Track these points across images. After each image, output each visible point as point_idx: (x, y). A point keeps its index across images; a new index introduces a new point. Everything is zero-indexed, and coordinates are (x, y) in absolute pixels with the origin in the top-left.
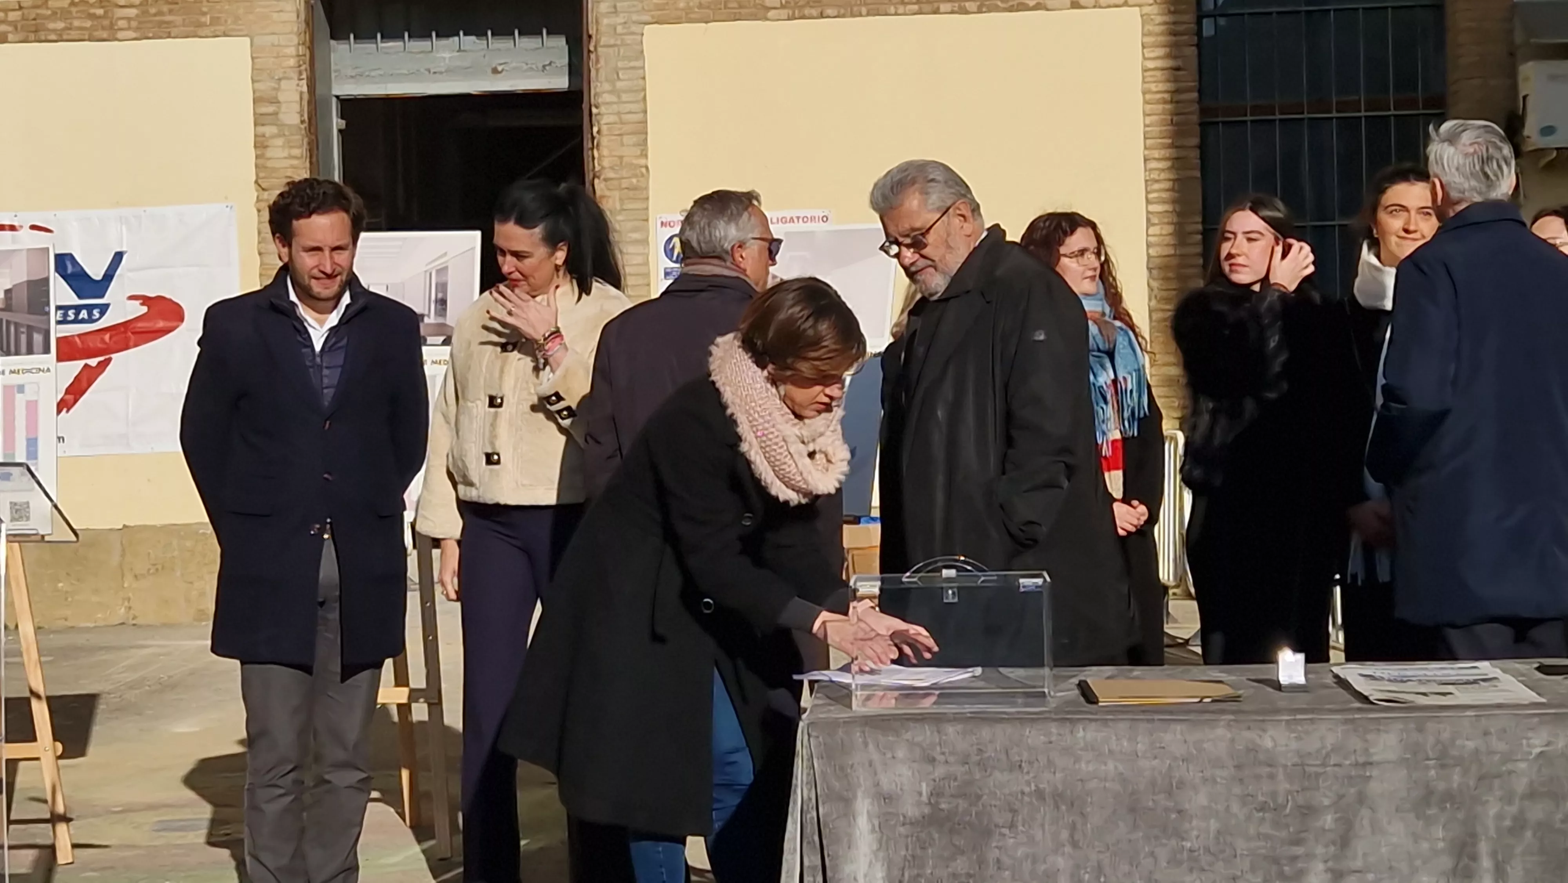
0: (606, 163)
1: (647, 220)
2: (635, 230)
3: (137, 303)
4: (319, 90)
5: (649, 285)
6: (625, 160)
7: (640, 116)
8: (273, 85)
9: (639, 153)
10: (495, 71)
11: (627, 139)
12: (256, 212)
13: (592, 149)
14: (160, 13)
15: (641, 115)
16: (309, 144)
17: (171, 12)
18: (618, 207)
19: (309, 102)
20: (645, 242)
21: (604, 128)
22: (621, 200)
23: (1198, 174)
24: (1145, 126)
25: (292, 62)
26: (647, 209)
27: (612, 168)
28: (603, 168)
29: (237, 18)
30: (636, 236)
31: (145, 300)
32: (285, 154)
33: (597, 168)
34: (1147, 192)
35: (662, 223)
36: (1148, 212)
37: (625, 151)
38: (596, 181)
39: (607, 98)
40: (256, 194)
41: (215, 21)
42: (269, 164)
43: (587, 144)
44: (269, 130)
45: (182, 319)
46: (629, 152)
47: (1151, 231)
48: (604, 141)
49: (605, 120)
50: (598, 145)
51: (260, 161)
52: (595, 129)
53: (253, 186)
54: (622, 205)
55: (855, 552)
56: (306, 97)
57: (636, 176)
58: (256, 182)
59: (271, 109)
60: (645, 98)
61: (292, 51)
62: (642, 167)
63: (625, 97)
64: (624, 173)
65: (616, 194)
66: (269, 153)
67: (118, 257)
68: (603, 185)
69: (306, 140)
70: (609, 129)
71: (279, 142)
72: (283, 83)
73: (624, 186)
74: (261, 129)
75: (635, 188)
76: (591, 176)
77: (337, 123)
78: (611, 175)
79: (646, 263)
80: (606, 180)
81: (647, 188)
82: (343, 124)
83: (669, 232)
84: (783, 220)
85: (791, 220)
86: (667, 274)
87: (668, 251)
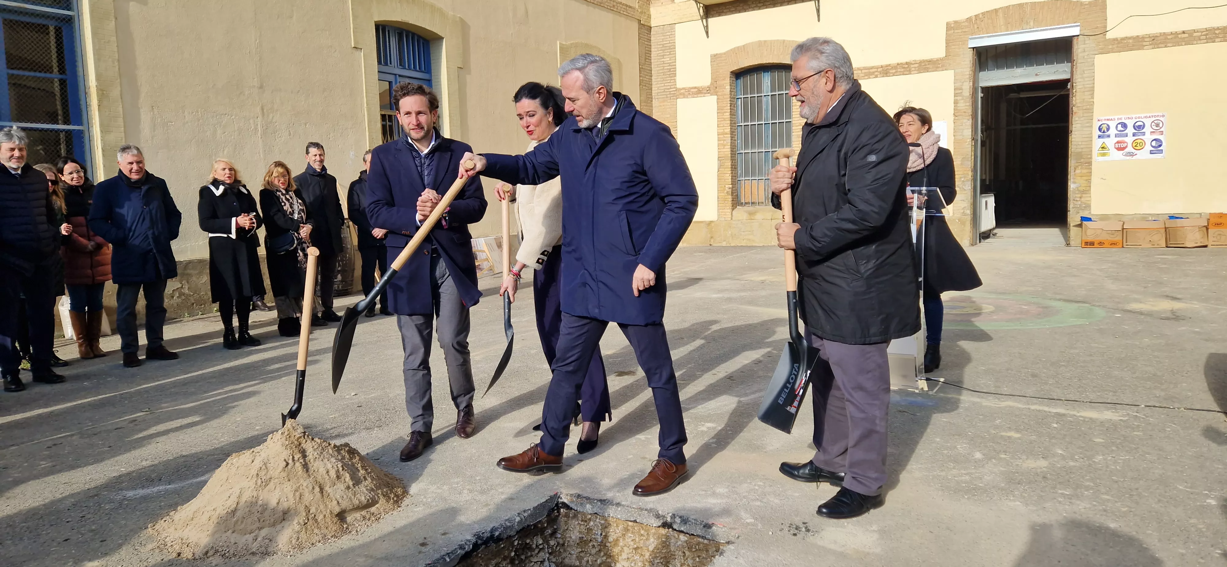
0: (1078, 101)
1: (1093, 119)
2: (1088, 123)
4: (976, 85)
5: (1091, 140)
6: (1085, 100)
7: (1092, 85)
8: (961, 84)
9: (1091, 97)
10: (1037, 75)
11: (1086, 93)
14: (925, 65)
16: (972, 101)
17: (929, 64)
18: (1082, 116)
19: (973, 89)
20: (1091, 126)
21: (1076, 91)
25: (968, 76)
26: (1093, 116)
27: (1080, 103)
28: (1076, 103)
29: (950, 64)
30: (1087, 125)
32: (964, 105)
33: (1074, 103)
35: (1098, 120)
37: (1085, 97)
38: (1073, 107)
39: (1079, 80)
40: (953, 118)
41: (943, 66)
42: (958, 108)
43: (1071, 96)
44: (958, 98)
48: (1078, 94)
49: (1078, 88)
50: (1074, 96)
51: (955, 108)
52: (1074, 91)
53: (953, 115)
55: (1170, 229)
56: (972, 87)
57: (1089, 105)
59: (960, 91)
60: (1094, 79)
61: (968, 73)
62: (1091, 102)
63: (1086, 79)
64: (1085, 104)
65: (1082, 112)
66: (959, 105)
68: (1076, 108)
69: (971, 100)
70: (1080, 91)
71: (962, 101)
72: (965, 84)
73: (1085, 109)
74: (956, 98)
75: (1089, 109)
76: (1071, 106)
77: (980, 95)
78: (1079, 105)
79: (1091, 134)
81: (1093, 109)
82: (982, 95)
83: (1100, 123)
84: (1146, 117)
85: (1150, 117)
86: (1099, 137)
87: (1100, 129)
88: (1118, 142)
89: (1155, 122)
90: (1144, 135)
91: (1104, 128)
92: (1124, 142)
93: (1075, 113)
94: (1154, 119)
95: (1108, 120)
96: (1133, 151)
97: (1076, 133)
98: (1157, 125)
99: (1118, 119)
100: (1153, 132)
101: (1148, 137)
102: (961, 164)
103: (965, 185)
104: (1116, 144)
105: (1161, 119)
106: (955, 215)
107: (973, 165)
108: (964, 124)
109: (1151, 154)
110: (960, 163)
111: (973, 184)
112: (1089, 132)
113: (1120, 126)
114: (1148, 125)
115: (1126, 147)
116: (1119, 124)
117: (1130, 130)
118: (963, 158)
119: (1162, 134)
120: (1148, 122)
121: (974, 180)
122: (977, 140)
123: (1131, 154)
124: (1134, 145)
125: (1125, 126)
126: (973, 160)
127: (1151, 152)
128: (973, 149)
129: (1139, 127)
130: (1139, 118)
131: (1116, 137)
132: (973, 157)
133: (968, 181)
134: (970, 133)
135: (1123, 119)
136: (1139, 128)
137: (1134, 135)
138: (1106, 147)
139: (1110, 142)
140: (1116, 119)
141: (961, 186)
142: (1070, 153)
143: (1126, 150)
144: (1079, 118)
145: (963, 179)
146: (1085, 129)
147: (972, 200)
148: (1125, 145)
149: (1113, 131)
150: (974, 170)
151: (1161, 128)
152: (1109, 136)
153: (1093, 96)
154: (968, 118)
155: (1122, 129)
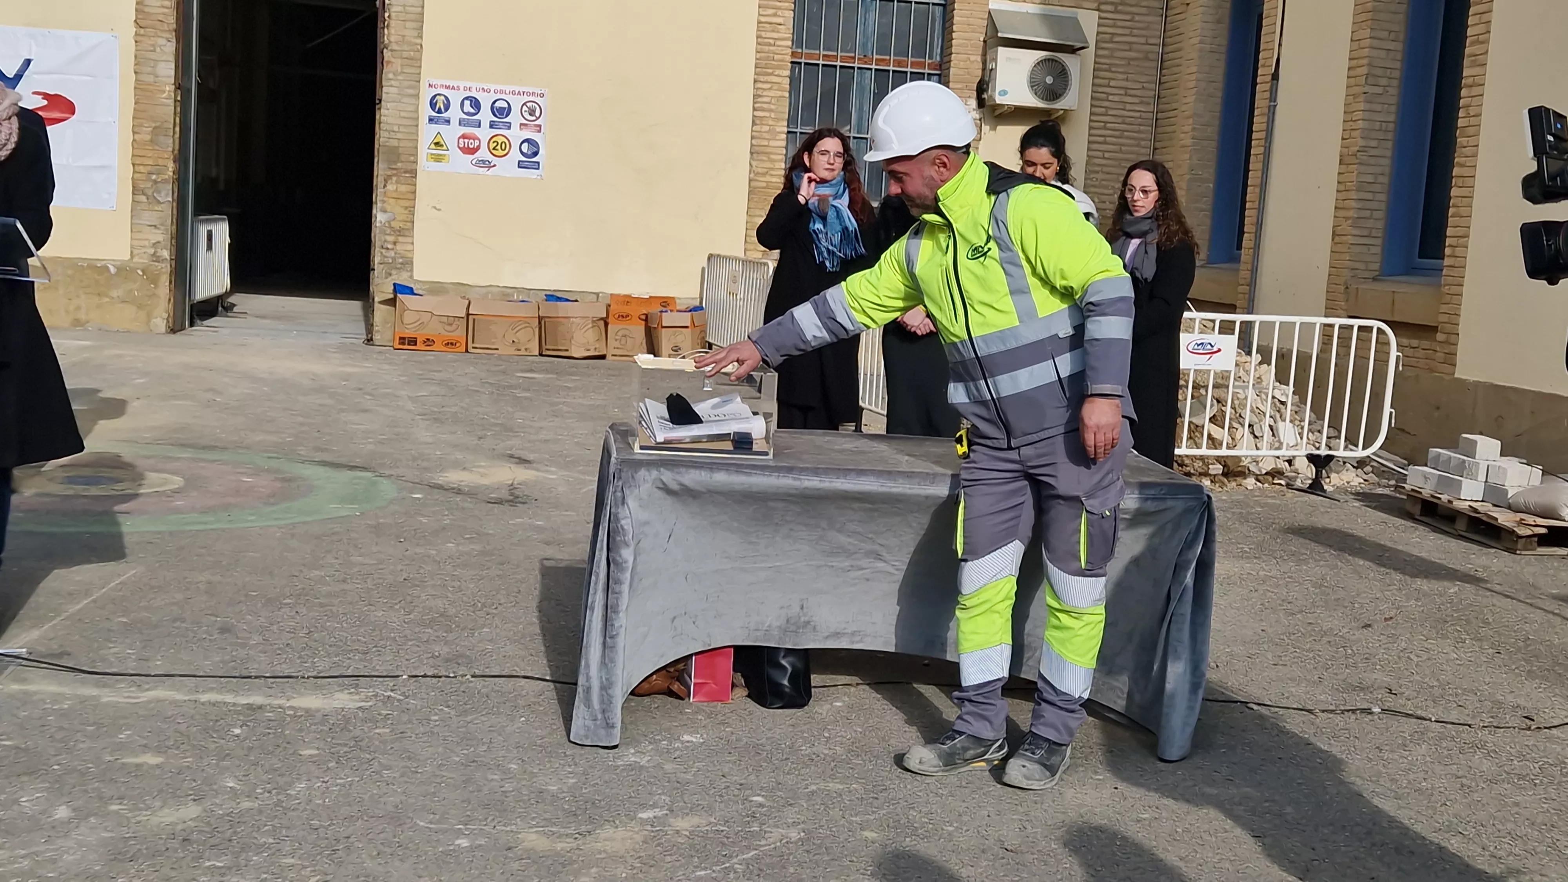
0: (392, 39)
1: (419, 82)
2: (409, 87)
3: (40, 97)
5: (417, 126)
6: (406, 38)
9: (416, 35)
11: (409, 24)
12: (134, 42)
13: (383, 28)
15: (420, 9)
18: (399, 70)
20: (417, 96)
21: (393, 15)
22: (402, 65)
23: (787, 95)
24: (757, 59)
26: (420, 74)
27: (397, 43)
28: (390, 42)
30: (411, 91)
31: (46, 96)
32: (159, 4)
33: (386, 41)
34: (754, 103)
35: (430, 86)
36: (754, 116)
37: (407, 33)
38: (385, 50)
40: (135, 30)
43: (380, 25)
45: (73, 113)
46: (410, 33)
47: (754, 128)
48: (393, 23)
49: (393, 9)
50: (388, 26)
51: (140, 7)
52: (387, 15)
53: (133, 23)
54: (402, 69)
55: (547, 320)
57: (413, 51)
58: (135, 21)
62: (417, 44)
64: (405, 48)
65: (399, 61)
66: (147, 2)
67: (28, 62)
68: (390, 53)
70: (396, 16)
73: (405, 56)
75: (412, 59)
76: (382, 46)
78: (395, 47)
79: (417, 111)
80: (392, 51)
81: (420, 60)
83: (434, 91)
84: (513, 93)
85: (519, 93)
86: (431, 120)
87: (433, 105)
88: (464, 137)
89: (529, 104)
90: (509, 128)
91: (440, 101)
92: (475, 138)
93: (388, 62)
94: (526, 98)
95: (447, 87)
96: (490, 157)
97: (389, 105)
98: (532, 112)
99: (465, 89)
100: (525, 125)
101: (516, 135)
102: (151, 141)
103: (159, 192)
104: (461, 141)
105: (538, 100)
106: (136, 260)
107: (177, 147)
108: (158, 49)
109: (519, 167)
110: (148, 137)
111: (176, 190)
112: (412, 108)
113: (467, 103)
114: (516, 110)
115: (478, 148)
116: (467, 98)
117: (485, 115)
118: (155, 128)
119: (540, 131)
120: (516, 103)
121: (180, 180)
122: (190, 91)
123: (486, 164)
124: (492, 146)
125: (476, 104)
126: (177, 135)
127: (521, 165)
128: (178, 109)
129: (501, 110)
130: (501, 92)
131: (460, 124)
132: (178, 129)
133: (165, 181)
134: (173, 73)
135: (474, 89)
136: (501, 112)
137: (491, 127)
138: (442, 142)
139: (451, 134)
140: (462, 88)
141: (150, 193)
142: (376, 146)
143: (477, 154)
144: (394, 74)
145: (154, 177)
146: (405, 100)
147: (174, 227)
148: (477, 143)
149: (455, 113)
150: (181, 159)
151: (538, 118)
152: (448, 122)
153: (422, 33)
154: (168, 35)
155: (472, 111)
